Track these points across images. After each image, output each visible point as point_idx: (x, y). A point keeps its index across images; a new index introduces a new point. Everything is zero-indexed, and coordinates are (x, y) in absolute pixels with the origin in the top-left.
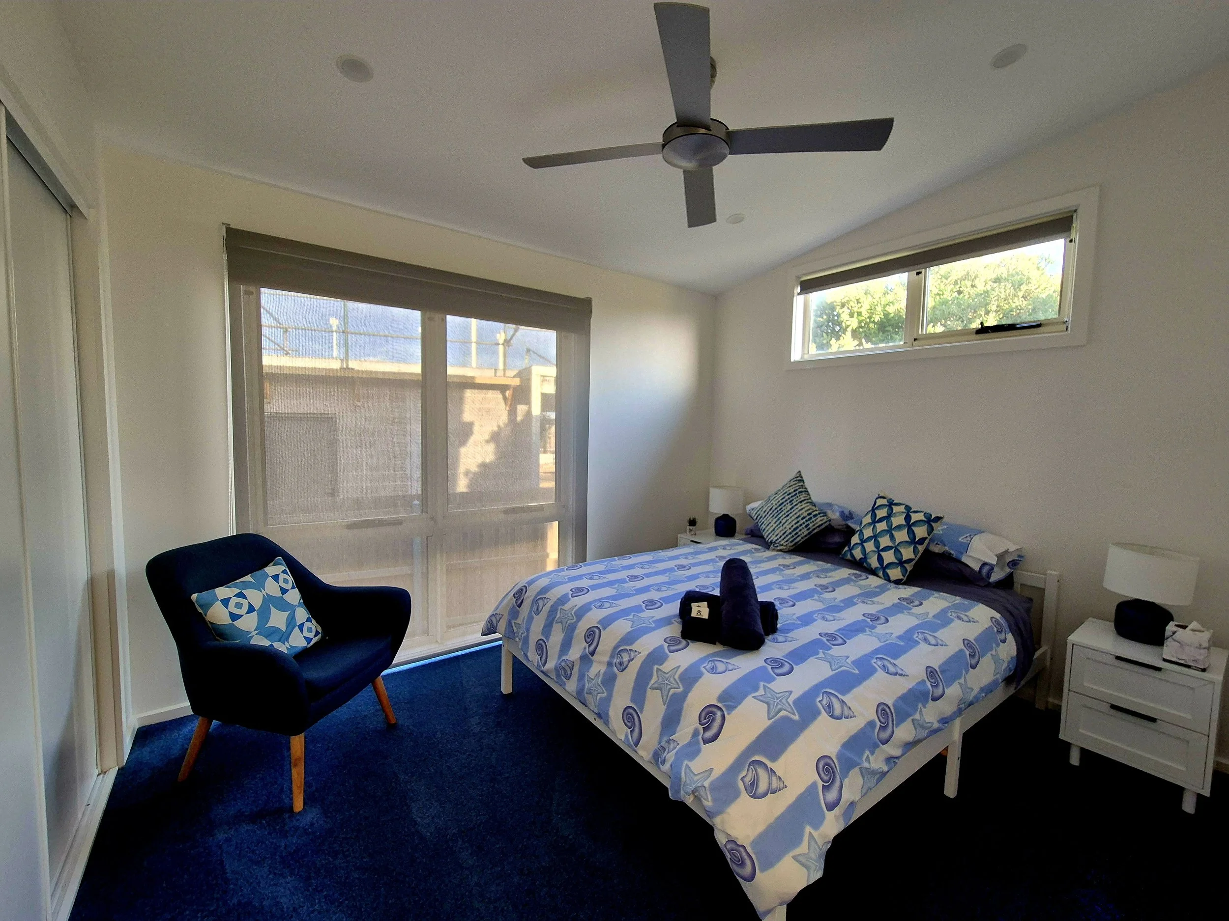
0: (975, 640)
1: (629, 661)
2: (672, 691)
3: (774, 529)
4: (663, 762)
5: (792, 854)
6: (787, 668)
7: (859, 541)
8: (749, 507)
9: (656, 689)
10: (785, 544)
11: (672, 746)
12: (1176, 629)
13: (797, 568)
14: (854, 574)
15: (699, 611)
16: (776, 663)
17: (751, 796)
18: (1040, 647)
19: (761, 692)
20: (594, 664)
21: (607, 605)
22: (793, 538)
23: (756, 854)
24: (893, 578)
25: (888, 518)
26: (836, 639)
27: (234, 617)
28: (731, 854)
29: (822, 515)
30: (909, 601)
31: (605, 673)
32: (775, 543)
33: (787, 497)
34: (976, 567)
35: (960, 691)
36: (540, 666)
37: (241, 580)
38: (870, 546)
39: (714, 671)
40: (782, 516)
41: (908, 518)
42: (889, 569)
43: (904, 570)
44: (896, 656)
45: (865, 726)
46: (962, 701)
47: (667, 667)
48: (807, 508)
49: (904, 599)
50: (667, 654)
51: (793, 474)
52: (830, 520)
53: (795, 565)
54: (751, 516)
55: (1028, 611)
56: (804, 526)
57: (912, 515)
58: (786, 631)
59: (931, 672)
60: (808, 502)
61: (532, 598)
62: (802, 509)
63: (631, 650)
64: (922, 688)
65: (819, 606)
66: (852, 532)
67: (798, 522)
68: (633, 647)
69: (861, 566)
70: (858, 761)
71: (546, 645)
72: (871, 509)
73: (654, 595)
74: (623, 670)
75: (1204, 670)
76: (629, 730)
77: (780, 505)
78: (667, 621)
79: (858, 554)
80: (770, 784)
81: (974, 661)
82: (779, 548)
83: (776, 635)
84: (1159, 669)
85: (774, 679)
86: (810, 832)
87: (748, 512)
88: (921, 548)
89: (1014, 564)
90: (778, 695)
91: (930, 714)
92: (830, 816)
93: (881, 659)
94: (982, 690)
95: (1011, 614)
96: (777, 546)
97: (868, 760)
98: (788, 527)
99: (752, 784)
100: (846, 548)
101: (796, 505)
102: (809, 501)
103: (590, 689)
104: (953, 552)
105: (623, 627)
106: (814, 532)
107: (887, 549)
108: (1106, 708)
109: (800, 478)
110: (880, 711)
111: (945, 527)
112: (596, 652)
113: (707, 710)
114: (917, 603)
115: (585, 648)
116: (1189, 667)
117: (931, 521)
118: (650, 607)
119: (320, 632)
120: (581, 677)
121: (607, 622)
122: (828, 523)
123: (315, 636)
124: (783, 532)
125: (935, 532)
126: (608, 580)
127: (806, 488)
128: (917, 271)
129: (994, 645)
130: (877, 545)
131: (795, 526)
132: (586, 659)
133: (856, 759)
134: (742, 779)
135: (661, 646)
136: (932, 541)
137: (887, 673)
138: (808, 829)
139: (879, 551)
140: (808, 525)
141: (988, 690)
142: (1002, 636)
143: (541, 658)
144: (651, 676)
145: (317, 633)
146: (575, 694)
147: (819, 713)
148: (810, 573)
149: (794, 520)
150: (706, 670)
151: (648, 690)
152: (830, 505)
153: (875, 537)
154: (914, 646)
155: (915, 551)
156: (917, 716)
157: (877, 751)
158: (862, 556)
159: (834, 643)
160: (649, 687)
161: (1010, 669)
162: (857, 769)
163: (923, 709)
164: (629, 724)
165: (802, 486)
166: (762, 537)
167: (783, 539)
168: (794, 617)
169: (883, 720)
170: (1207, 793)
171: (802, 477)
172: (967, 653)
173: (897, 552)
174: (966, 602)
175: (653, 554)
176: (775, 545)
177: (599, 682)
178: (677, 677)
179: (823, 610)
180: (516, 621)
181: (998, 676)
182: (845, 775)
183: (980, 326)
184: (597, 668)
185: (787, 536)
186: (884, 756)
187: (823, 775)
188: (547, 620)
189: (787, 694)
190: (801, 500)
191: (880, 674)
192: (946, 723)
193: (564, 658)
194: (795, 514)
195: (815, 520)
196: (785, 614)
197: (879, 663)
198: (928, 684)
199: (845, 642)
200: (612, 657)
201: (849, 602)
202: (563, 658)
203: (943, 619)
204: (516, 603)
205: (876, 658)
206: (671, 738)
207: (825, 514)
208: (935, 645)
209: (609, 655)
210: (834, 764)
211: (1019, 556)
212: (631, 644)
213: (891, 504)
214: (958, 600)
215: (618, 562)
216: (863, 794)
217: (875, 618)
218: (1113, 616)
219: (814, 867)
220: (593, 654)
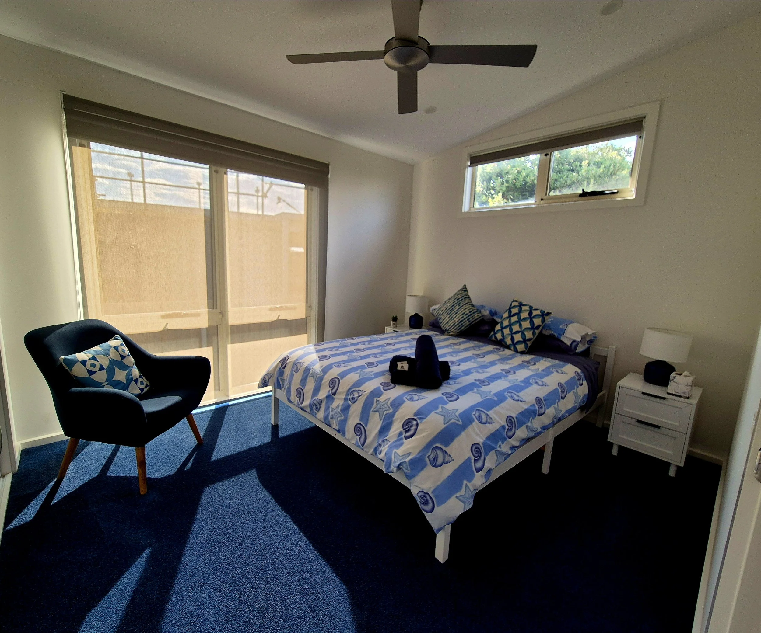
0: (565, 383)
1: (358, 397)
2: (385, 413)
3: (448, 322)
4: (380, 453)
5: (455, 495)
6: (455, 397)
7: (500, 328)
8: (431, 309)
9: (376, 411)
10: (454, 331)
11: (385, 443)
12: (675, 375)
13: (462, 345)
14: (496, 348)
15: (402, 366)
16: (449, 395)
17: (433, 466)
18: (602, 391)
19: (440, 410)
20: (335, 400)
21: (342, 365)
22: (460, 327)
23: (435, 496)
24: (519, 350)
25: (518, 314)
26: (484, 382)
27: (91, 373)
28: (421, 499)
29: (478, 312)
30: (528, 362)
31: (342, 405)
32: (448, 330)
33: (457, 301)
34: (568, 343)
35: (554, 410)
36: (299, 405)
37: (92, 348)
38: (506, 331)
39: (411, 399)
40: (453, 313)
41: (530, 313)
42: (517, 345)
43: (526, 346)
44: (519, 391)
45: (500, 428)
46: (555, 417)
47: (382, 399)
48: (469, 308)
49: (525, 362)
50: (382, 392)
51: (461, 287)
52: (483, 316)
53: (460, 344)
54: (433, 314)
55: (596, 369)
56: (466, 319)
57: (533, 311)
58: (454, 378)
59: (538, 400)
60: (470, 305)
61: (292, 363)
62: (466, 309)
63: (359, 390)
64: (532, 408)
65: (475, 365)
66: (497, 323)
67: (463, 317)
68: (361, 389)
69: (501, 344)
70: (496, 447)
71: (303, 390)
72: (508, 308)
73: (372, 360)
74: (355, 402)
75: (688, 398)
76: (358, 438)
77: (452, 306)
78: (382, 374)
79: (499, 336)
80: (444, 459)
81: (563, 395)
82: (450, 334)
83: (449, 381)
84: (664, 398)
85: (447, 403)
86: (466, 484)
87: (431, 311)
88: (537, 332)
89: (591, 342)
90: (450, 412)
91: (537, 423)
92: (478, 475)
93: (510, 392)
94: (567, 412)
95: (586, 369)
96: (449, 333)
97: (500, 446)
98: (456, 320)
99: (434, 459)
100: (492, 333)
101: (462, 306)
102: (471, 303)
103: (332, 415)
104: (556, 334)
105: (354, 377)
106: (473, 323)
107: (517, 332)
108: (634, 422)
109: (465, 289)
110: (508, 421)
111: (552, 319)
112: (337, 392)
113: (407, 421)
114: (533, 363)
115: (329, 391)
116: (680, 396)
117: (544, 315)
118: (370, 366)
119: (149, 385)
120: (327, 408)
121: (343, 375)
122: (482, 317)
123: (146, 387)
124: (453, 324)
125: (546, 322)
126: (342, 351)
127: (469, 296)
128: (546, 153)
129: (575, 387)
130: (511, 330)
131: (461, 320)
132: (330, 398)
133: (494, 446)
134: (428, 457)
135: (379, 387)
136: (544, 327)
137: (513, 400)
138: (465, 482)
139: (512, 334)
140: (469, 319)
141: (570, 412)
142: (581, 382)
143: (299, 399)
144: (373, 404)
145: (147, 386)
146: (323, 420)
147: (474, 421)
148: (470, 347)
149: (460, 316)
150: (407, 399)
151: (371, 412)
152: (483, 307)
153: (510, 326)
154: (530, 386)
155: (534, 333)
156: (529, 424)
157: (505, 442)
158: (501, 337)
159: (483, 384)
160: (372, 410)
161: (584, 402)
162: (493, 451)
163: (533, 421)
164: (358, 434)
165: (466, 294)
166: (440, 328)
167: (453, 328)
168: (460, 371)
169: (510, 426)
170: (682, 465)
171: (466, 288)
172: (560, 391)
173: (523, 335)
174: (561, 363)
175: (370, 337)
176: (448, 332)
177: (339, 411)
178: (389, 404)
179: (477, 367)
180: (281, 378)
181: (576, 404)
182: (487, 454)
183: (582, 192)
184: (338, 402)
185: (456, 326)
186: (509, 446)
187: (474, 454)
188: (303, 376)
189: (455, 411)
190: (465, 303)
191: (509, 400)
192: (545, 429)
193: (316, 398)
194: (462, 312)
195: (474, 316)
196: (453, 369)
197: (509, 394)
198: (537, 407)
199: (490, 384)
200: (347, 395)
201: (492, 364)
202: (314, 398)
203: (547, 372)
204: (282, 366)
205: (508, 392)
206: (385, 438)
207: (480, 312)
208: (542, 386)
209: (345, 394)
210: (481, 447)
211: (594, 337)
212: (360, 386)
213: (521, 305)
214: (557, 362)
215: (347, 341)
216: (497, 464)
217: (508, 372)
218: (643, 370)
219: (468, 502)
220: (334, 394)
